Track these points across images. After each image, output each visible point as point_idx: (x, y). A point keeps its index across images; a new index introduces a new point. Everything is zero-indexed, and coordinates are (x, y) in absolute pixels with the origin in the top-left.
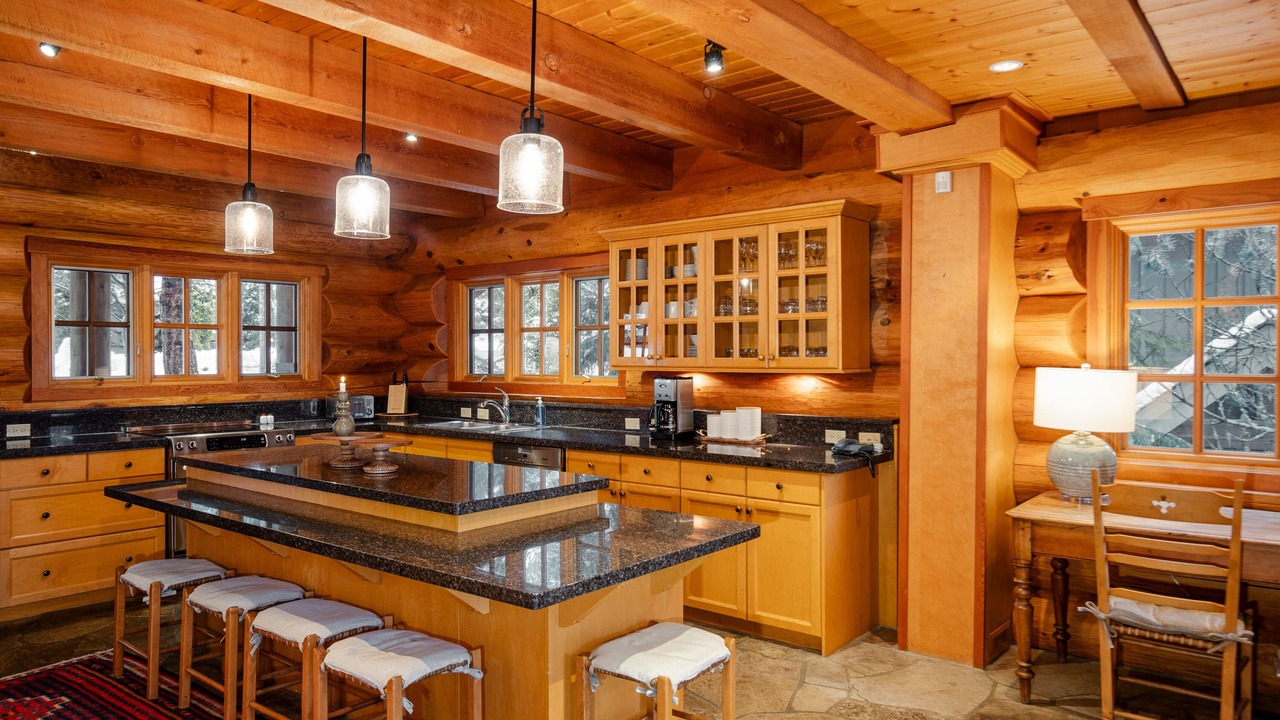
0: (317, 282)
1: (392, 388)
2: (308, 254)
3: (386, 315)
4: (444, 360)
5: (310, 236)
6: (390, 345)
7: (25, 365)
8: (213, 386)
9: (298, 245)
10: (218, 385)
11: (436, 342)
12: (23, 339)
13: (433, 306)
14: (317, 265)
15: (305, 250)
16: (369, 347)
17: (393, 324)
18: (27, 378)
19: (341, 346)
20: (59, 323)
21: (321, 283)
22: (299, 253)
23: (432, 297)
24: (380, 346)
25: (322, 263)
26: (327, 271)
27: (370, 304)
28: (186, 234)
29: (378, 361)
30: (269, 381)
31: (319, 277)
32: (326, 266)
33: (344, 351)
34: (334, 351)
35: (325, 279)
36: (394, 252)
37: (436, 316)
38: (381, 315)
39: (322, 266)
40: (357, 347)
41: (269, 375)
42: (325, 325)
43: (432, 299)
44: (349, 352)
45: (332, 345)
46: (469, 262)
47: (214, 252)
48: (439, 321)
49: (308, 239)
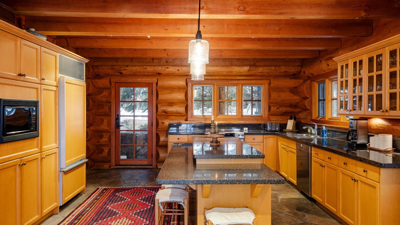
0: (267, 85)
1: (289, 121)
2: (264, 76)
3: (292, 95)
4: (309, 111)
5: (263, 70)
6: (295, 106)
7: (186, 112)
8: (233, 118)
9: (260, 74)
10: (235, 118)
11: (306, 105)
12: (185, 105)
13: (305, 91)
14: (267, 79)
15: (263, 75)
16: (286, 106)
17: (295, 98)
18: (186, 115)
19: (275, 106)
20: (195, 101)
21: (268, 85)
22: (261, 76)
23: (305, 88)
24: (291, 106)
25: (268, 79)
26: (270, 81)
27: (286, 92)
28: (226, 74)
29: (289, 111)
30: (251, 117)
31: (268, 83)
32: (270, 80)
33: (276, 108)
34: (272, 108)
35: (270, 84)
36: (295, 73)
37: (306, 95)
38: (290, 95)
39: (268, 80)
40: (281, 106)
41: (252, 115)
42: (269, 99)
43: (305, 89)
44: (277, 108)
45: (272, 106)
46: (315, 74)
47: (233, 78)
48: (308, 97)
49: (263, 71)
